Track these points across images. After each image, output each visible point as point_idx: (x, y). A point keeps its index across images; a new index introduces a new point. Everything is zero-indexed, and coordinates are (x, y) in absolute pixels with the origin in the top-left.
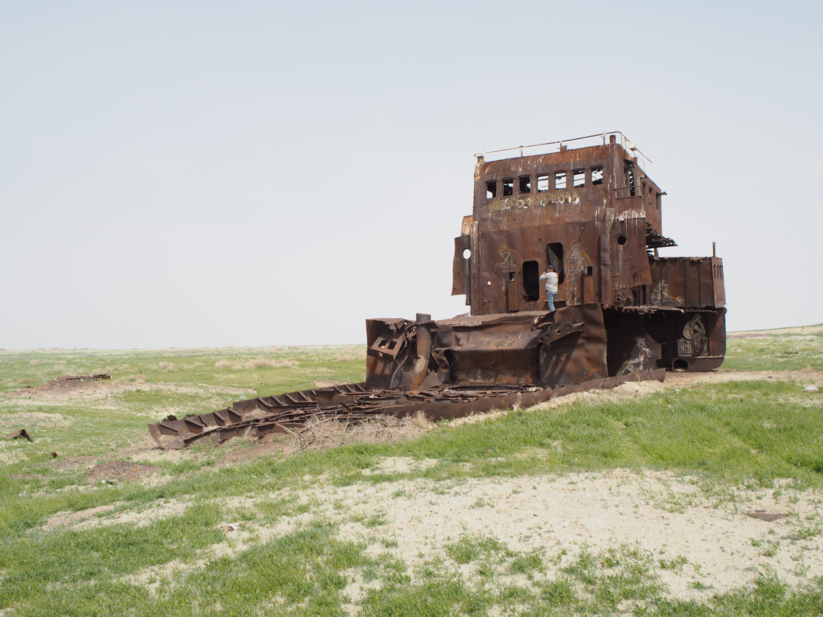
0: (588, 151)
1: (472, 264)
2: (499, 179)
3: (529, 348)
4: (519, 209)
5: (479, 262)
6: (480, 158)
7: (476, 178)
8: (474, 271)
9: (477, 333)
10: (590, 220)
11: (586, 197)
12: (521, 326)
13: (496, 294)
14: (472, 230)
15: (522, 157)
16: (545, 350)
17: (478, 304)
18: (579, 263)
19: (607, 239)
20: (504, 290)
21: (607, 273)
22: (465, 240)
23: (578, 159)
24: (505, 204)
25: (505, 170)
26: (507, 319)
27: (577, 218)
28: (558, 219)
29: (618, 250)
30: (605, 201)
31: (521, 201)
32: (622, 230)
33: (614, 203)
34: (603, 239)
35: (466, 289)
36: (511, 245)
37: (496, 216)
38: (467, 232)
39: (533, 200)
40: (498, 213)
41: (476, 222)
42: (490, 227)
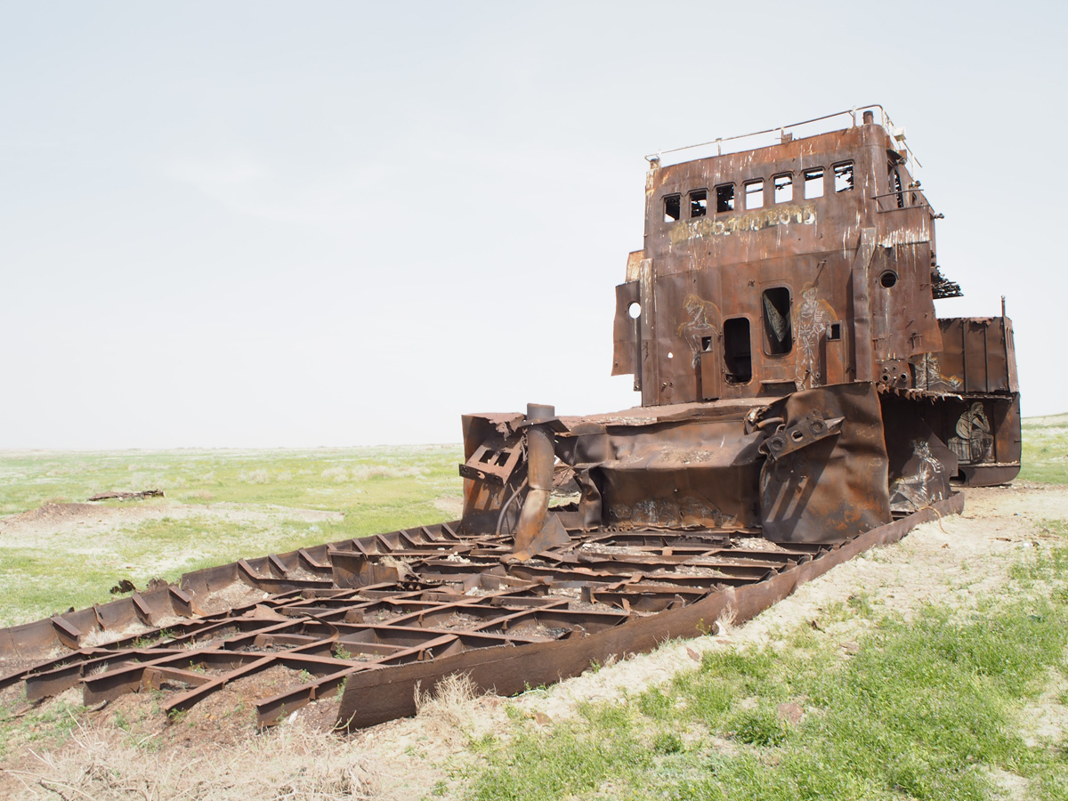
0: (827, 140)
1: (642, 326)
2: (685, 191)
3: (740, 464)
4: (717, 237)
5: (654, 323)
6: (654, 161)
7: (648, 192)
8: (646, 337)
9: (648, 437)
10: (833, 249)
11: (827, 211)
12: (723, 425)
13: (682, 372)
14: (642, 272)
15: (720, 156)
16: (770, 469)
17: (653, 389)
18: (817, 319)
19: (863, 280)
20: (694, 367)
21: (864, 334)
22: (632, 289)
23: (811, 153)
24: (692, 230)
25: (693, 177)
26: (699, 412)
27: (813, 247)
28: (781, 250)
29: (882, 296)
30: (858, 217)
31: (719, 223)
32: (889, 264)
33: (874, 220)
34: (857, 279)
35: (634, 365)
36: (705, 294)
37: (681, 248)
38: (634, 277)
39: (740, 221)
40: (683, 245)
41: (649, 260)
42: (671, 267)
